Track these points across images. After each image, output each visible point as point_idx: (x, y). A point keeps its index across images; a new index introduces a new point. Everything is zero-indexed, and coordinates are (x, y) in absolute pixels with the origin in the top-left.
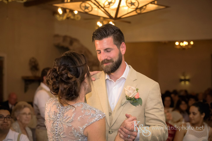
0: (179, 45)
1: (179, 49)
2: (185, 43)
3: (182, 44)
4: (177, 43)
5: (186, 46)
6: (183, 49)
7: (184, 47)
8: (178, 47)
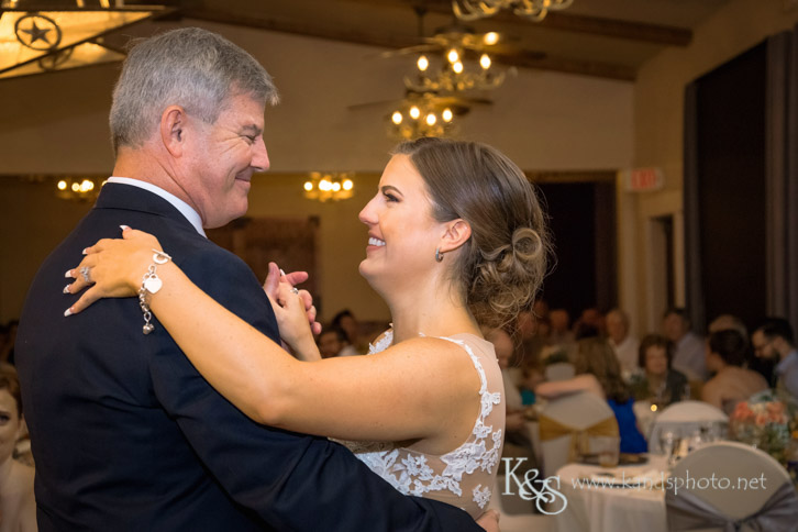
0: (69, 188)
1: (70, 201)
2: (87, 186)
3: (76, 187)
4: (62, 185)
5: (89, 192)
6: (80, 199)
7: (82, 196)
8: (67, 196)
